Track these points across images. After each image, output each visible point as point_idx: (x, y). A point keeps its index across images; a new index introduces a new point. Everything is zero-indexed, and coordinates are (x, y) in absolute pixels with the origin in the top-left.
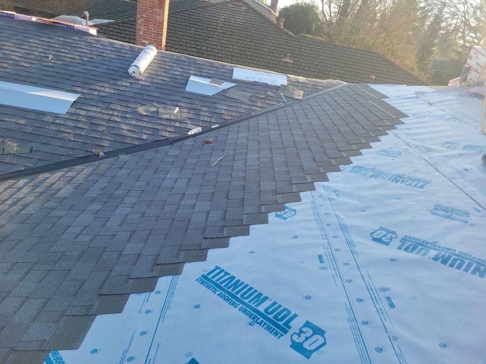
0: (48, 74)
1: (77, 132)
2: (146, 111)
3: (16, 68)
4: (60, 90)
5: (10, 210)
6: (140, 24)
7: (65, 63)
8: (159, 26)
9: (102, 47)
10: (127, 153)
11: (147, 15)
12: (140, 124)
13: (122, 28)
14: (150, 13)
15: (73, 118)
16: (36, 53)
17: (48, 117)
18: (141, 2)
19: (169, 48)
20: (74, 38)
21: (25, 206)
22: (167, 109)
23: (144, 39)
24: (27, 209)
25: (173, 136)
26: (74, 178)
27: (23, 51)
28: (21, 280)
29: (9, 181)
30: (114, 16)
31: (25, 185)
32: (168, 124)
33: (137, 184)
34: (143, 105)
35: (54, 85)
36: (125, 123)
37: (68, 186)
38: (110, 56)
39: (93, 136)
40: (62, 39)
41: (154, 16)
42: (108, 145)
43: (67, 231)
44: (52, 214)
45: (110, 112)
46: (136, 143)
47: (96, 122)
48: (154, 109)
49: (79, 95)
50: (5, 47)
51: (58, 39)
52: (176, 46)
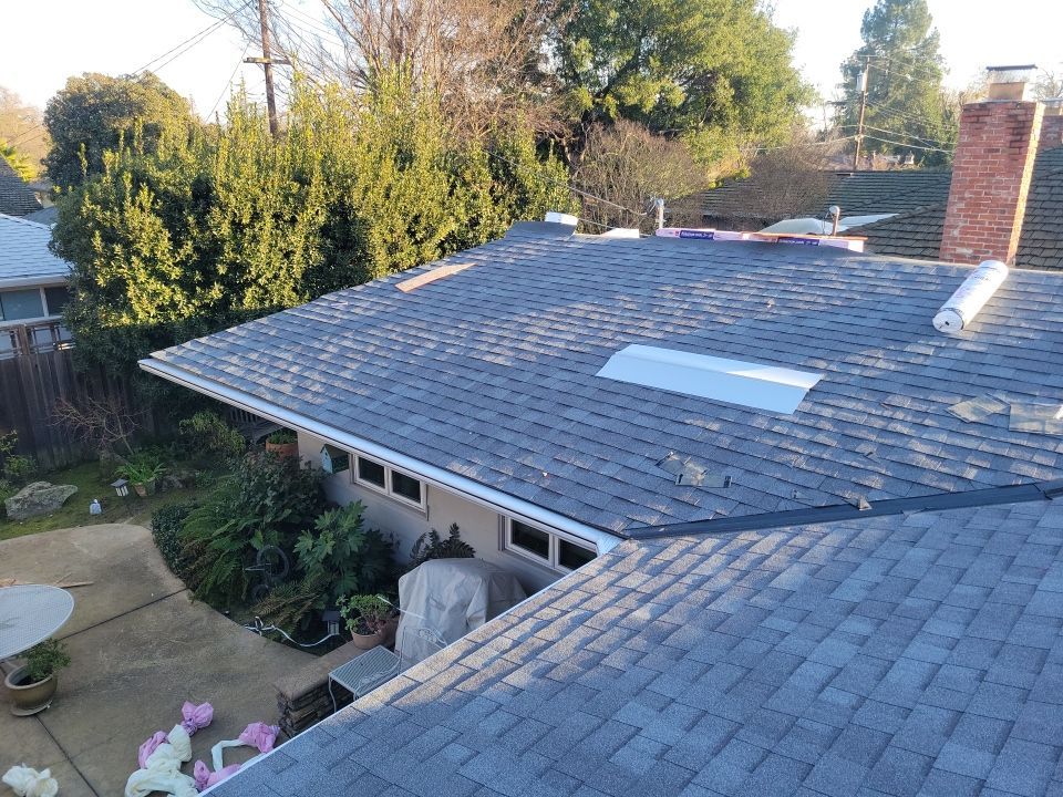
0: (765, 335)
1: (814, 453)
2: (976, 411)
3: (710, 328)
4: (786, 367)
5: (690, 597)
6: (953, 215)
7: (798, 313)
8: (1004, 212)
9: (873, 275)
10: (926, 510)
11: (975, 193)
12: (958, 441)
13: (909, 228)
14: (983, 187)
15: (807, 422)
16: (746, 298)
17: (760, 420)
18: (960, 168)
19: (1025, 259)
20: (816, 263)
21: (716, 595)
22: (1033, 409)
23: (962, 245)
24: (718, 601)
25: (1050, 477)
26: (807, 550)
27: (724, 296)
28: (715, 754)
29: (686, 538)
30: (887, 205)
31: (715, 550)
32: (1036, 445)
33: (958, 589)
34: (966, 397)
35: (775, 356)
36: (920, 439)
37: (796, 567)
38: (891, 291)
39: (846, 462)
40: (793, 267)
41: (993, 192)
42: (878, 486)
43: (798, 670)
44: (766, 623)
45: (887, 413)
46: (950, 486)
47: (854, 433)
48: (998, 408)
49: (821, 376)
50: (695, 292)
51: (785, 268)
52: (1047, 253)
